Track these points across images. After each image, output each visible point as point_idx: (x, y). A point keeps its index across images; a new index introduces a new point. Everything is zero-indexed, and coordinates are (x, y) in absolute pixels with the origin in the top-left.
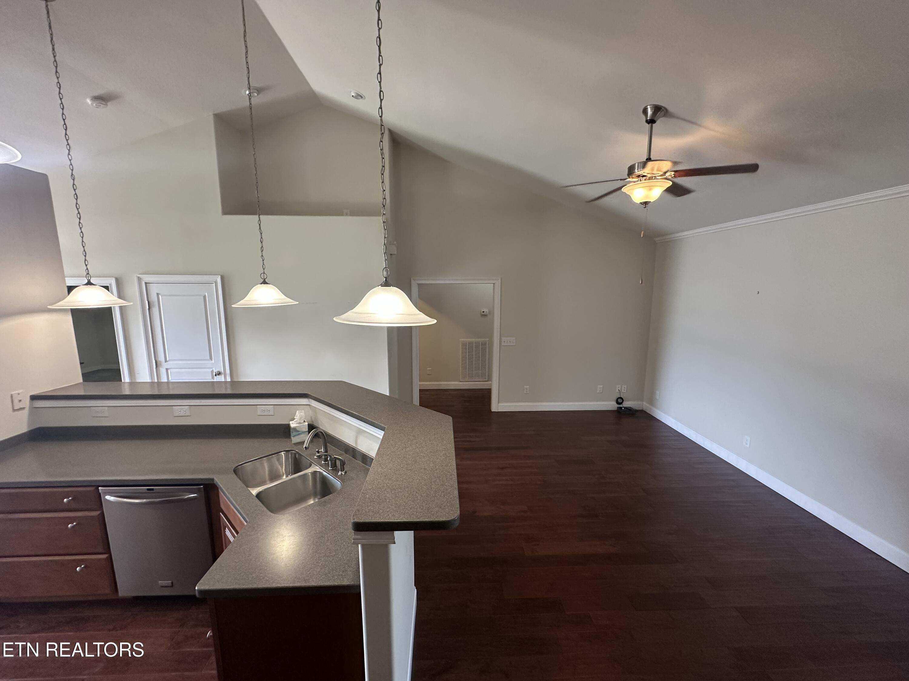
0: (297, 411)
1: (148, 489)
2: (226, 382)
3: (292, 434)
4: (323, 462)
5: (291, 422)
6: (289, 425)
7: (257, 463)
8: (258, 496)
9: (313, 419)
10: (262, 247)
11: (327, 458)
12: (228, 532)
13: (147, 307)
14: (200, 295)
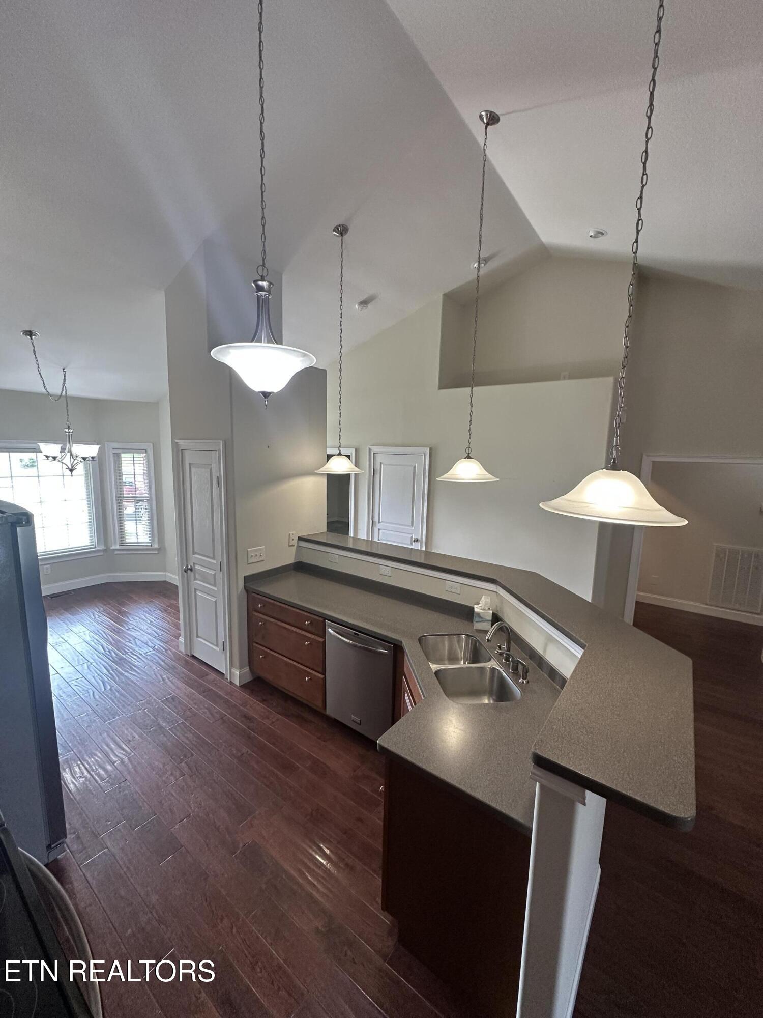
0: (483, 597)
1: (355, 633)
2: (421, 551)
3: (476, 619)
4: (503, 661)
5: (475, 606)
6: (473, 608)
7: (439, 638)
8: (437, 673)
9: (498, 609)
10: (471, 420)
11: (509, 658)
12: (406, 697)
13: (372, 475)
14: (411, 466)
